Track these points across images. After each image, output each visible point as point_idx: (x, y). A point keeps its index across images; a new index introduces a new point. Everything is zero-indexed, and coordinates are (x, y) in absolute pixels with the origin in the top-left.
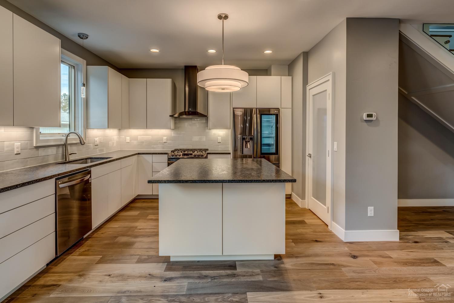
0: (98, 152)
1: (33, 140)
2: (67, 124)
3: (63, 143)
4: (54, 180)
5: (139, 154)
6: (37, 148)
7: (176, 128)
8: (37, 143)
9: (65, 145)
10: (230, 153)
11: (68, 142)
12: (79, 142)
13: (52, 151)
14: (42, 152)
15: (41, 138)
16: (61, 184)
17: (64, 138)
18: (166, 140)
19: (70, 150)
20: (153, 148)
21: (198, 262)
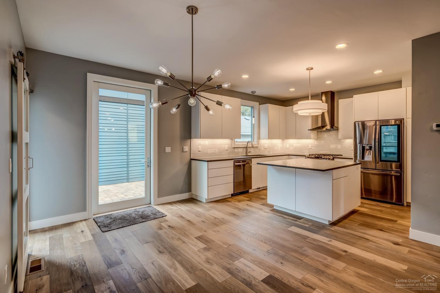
0: (267, 152)
1: (232, 144)
2: (250, 135)
3: (246, 146)
4: (233, 160)
5: (289, 155)
6: (234, 148)
7: (318, 138)
8: (234, 146)
9: (246, 147)
10: (352, 159)
11: (248, 146)
12: (251, 146)
13: (240, 150)
14: (236, 150)
15: (236, 144)
16: (236, 163)
17: (246, 144)
18: (311, 147)
19: (249, 150)
20: (303, 152)
21: (286, 212)
